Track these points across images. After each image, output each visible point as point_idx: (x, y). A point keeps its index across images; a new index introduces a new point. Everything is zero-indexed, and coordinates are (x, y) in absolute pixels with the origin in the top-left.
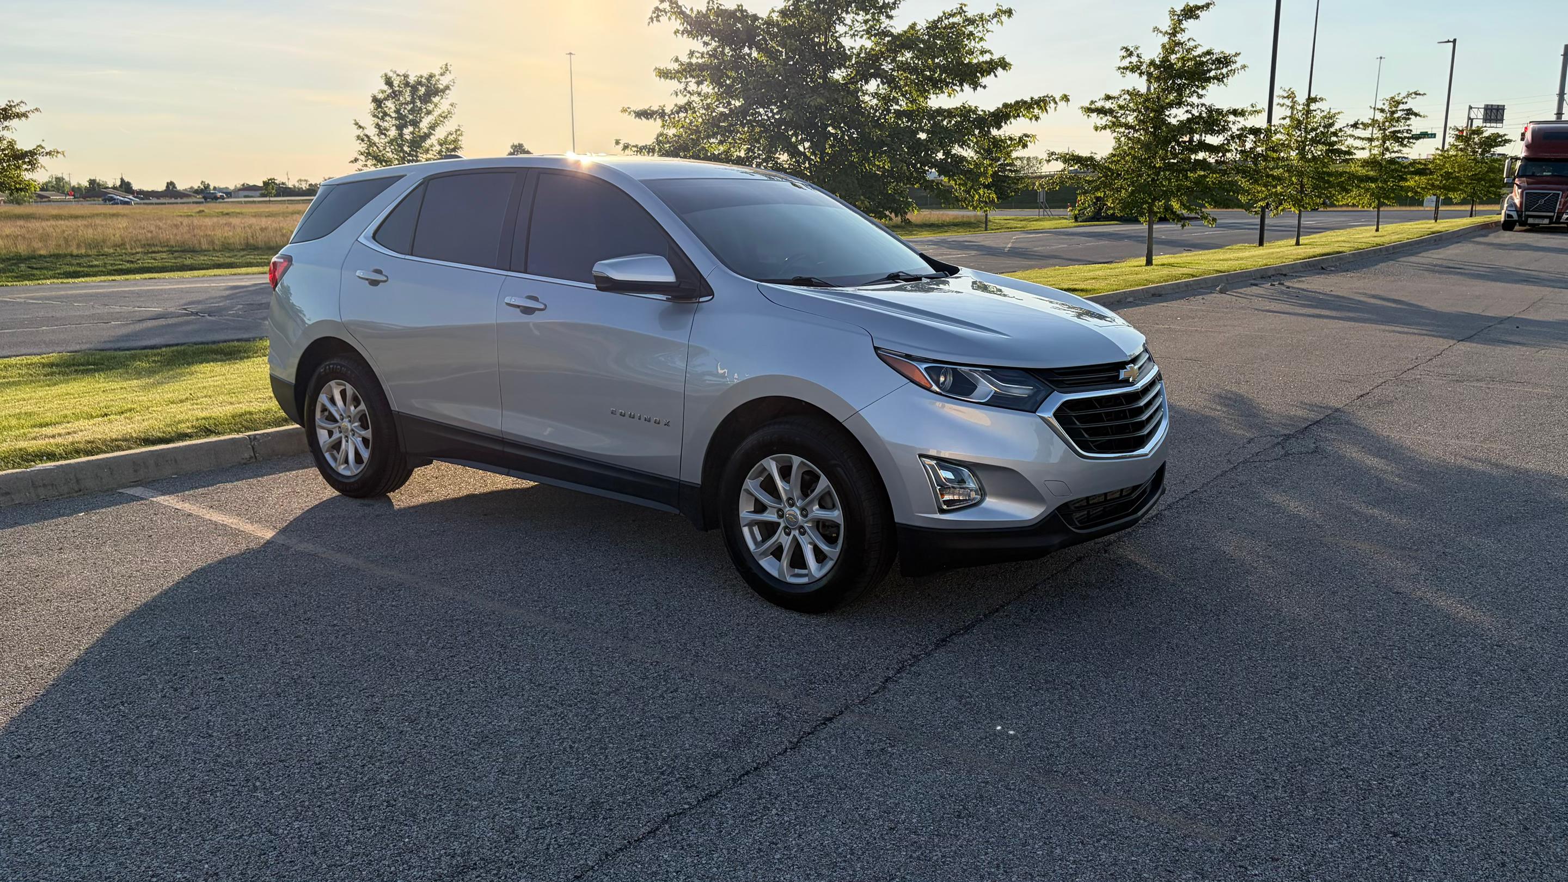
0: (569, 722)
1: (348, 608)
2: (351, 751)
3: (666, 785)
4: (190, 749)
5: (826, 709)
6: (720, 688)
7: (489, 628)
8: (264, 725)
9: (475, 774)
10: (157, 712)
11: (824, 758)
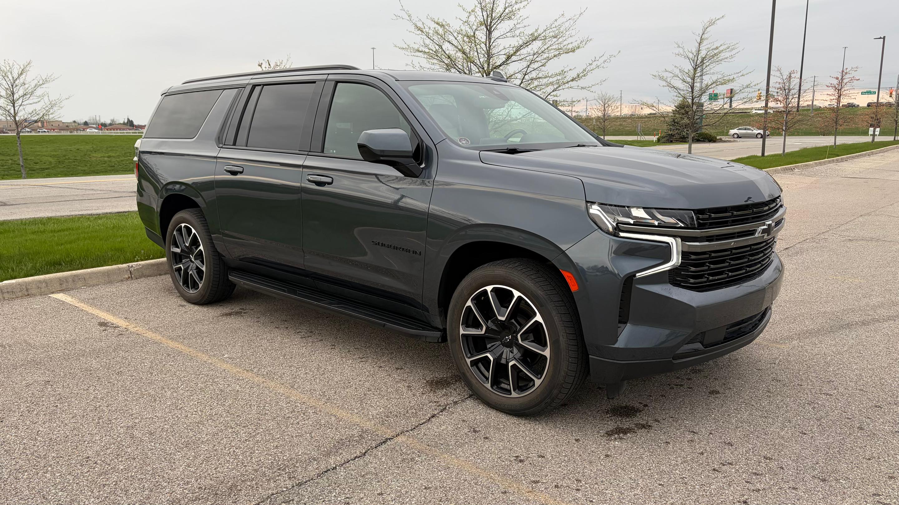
0: (239, 436)
1: (145, 366)
2: (109, 451)
3: (278, 476)
4: (22, 446)
5: (389, 433)
6: (333, 418)
7: (218, 380)
8: (68, 434)
9: (172, 466)
10: (14, 424)
11: (376, 463)
